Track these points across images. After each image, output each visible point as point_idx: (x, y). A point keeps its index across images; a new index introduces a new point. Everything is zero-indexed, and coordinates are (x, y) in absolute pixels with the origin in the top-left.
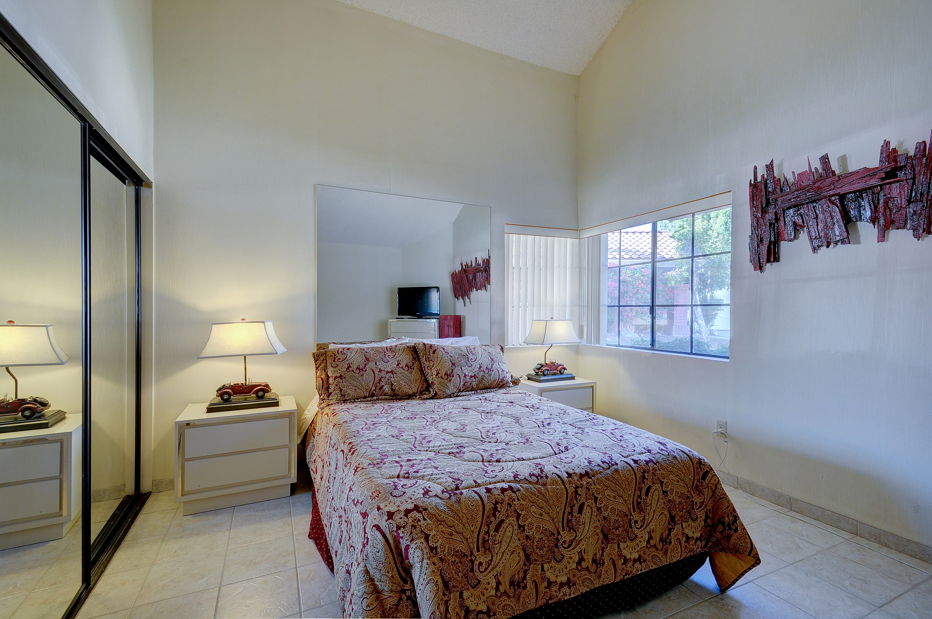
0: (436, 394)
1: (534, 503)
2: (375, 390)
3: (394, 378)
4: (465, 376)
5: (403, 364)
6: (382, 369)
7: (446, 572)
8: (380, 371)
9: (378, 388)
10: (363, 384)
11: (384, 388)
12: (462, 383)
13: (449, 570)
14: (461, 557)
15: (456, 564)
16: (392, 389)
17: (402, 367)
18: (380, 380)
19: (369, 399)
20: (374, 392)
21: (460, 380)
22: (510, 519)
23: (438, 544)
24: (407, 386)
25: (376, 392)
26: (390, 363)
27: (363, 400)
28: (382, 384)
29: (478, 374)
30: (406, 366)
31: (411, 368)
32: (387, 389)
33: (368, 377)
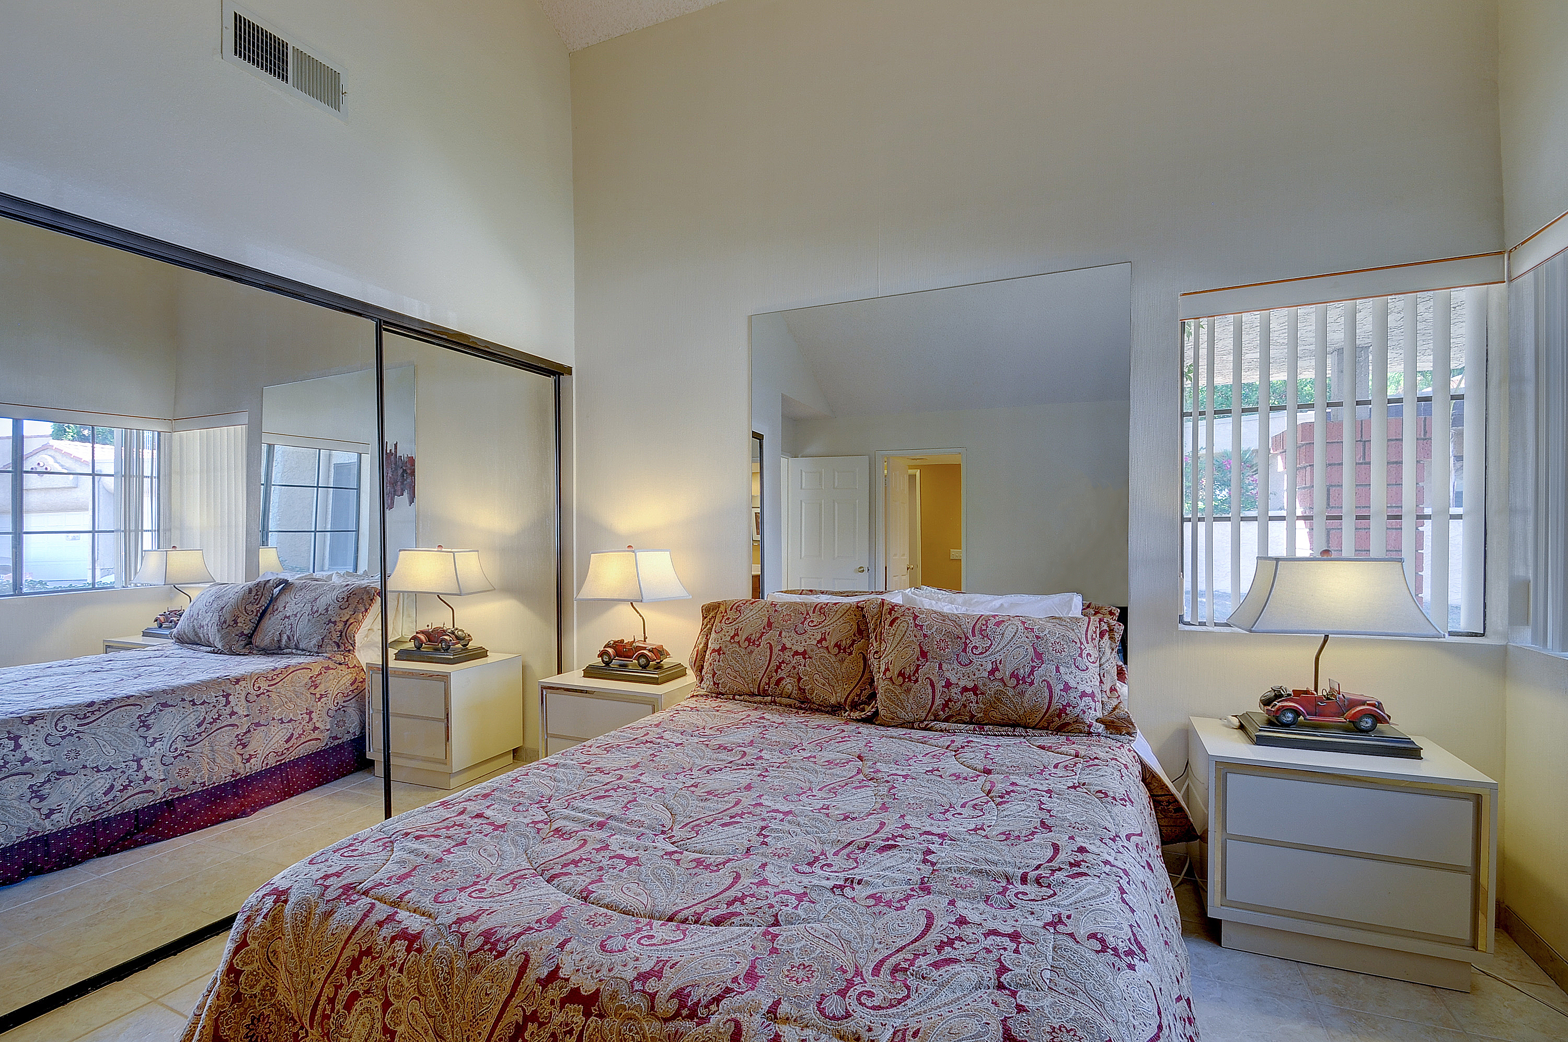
0: (876, 713)
1: (423, 995)
2: (768, 684)
3: (805, 666)
4: (948, 684)
5: (831, 641)
6: (788, 645)
7: (227, 1023)
8: (784, 648)
9: (773, 680)
10: (749, 669)
11: (784, 682)
12: (938, 702)
13: (235, 1023)
14: (283, 1018)
15: (266, 1024)
16: (800, 689)
17: (827, 648)
18: (779, 667)
19: (759, 698)
20: (766, 687)
21: (934, 692)
22: (372, 999)
23: (247, 969)
24: (827, 687)
25: (769, 687)
26: (806, 636)
27: (746, 697)
28: (781, 674)
29: (984, 685)
30: (836, 645)
31: (845, 652)
32: (789, 685)
33: (760, 656)
